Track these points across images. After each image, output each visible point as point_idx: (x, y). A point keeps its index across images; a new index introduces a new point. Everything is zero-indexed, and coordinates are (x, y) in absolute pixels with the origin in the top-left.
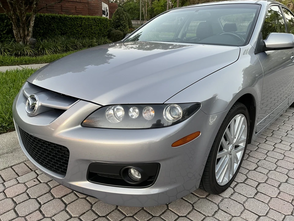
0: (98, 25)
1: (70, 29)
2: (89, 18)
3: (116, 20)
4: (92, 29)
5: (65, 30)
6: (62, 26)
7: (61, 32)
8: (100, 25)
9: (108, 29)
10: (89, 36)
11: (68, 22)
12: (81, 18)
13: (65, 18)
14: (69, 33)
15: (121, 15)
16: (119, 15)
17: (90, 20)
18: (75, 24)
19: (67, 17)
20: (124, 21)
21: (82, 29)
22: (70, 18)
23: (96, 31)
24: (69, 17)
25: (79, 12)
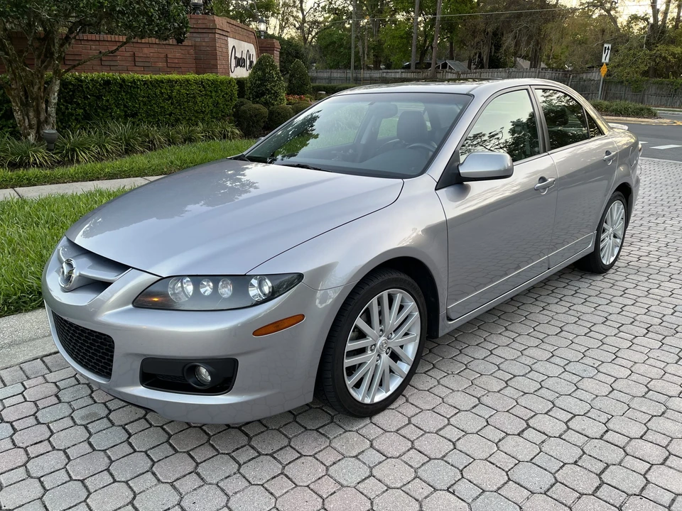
0: (209, 93)
1: (145, 104)
2: (188, 81)
3: (256, 80)
4: (195, 103)
5: (134, 107)
6: (127, 99)
7: (126, 112)
8: (214, 94)
9: (234, 103)
10: (189, 119)
11: (141, 90)
12: (169, 81)
13: (134, 82)
14: (144, 113)
15: (267, 70)
16: (264, 71)
17: (191, 85)
18: (155, 94)
19: (139, 80)
20: (273, 84)
21: (172, 103)
22: (145, 83)
23: (205, 107)
24: (142, 81)
25: (173, 65)
